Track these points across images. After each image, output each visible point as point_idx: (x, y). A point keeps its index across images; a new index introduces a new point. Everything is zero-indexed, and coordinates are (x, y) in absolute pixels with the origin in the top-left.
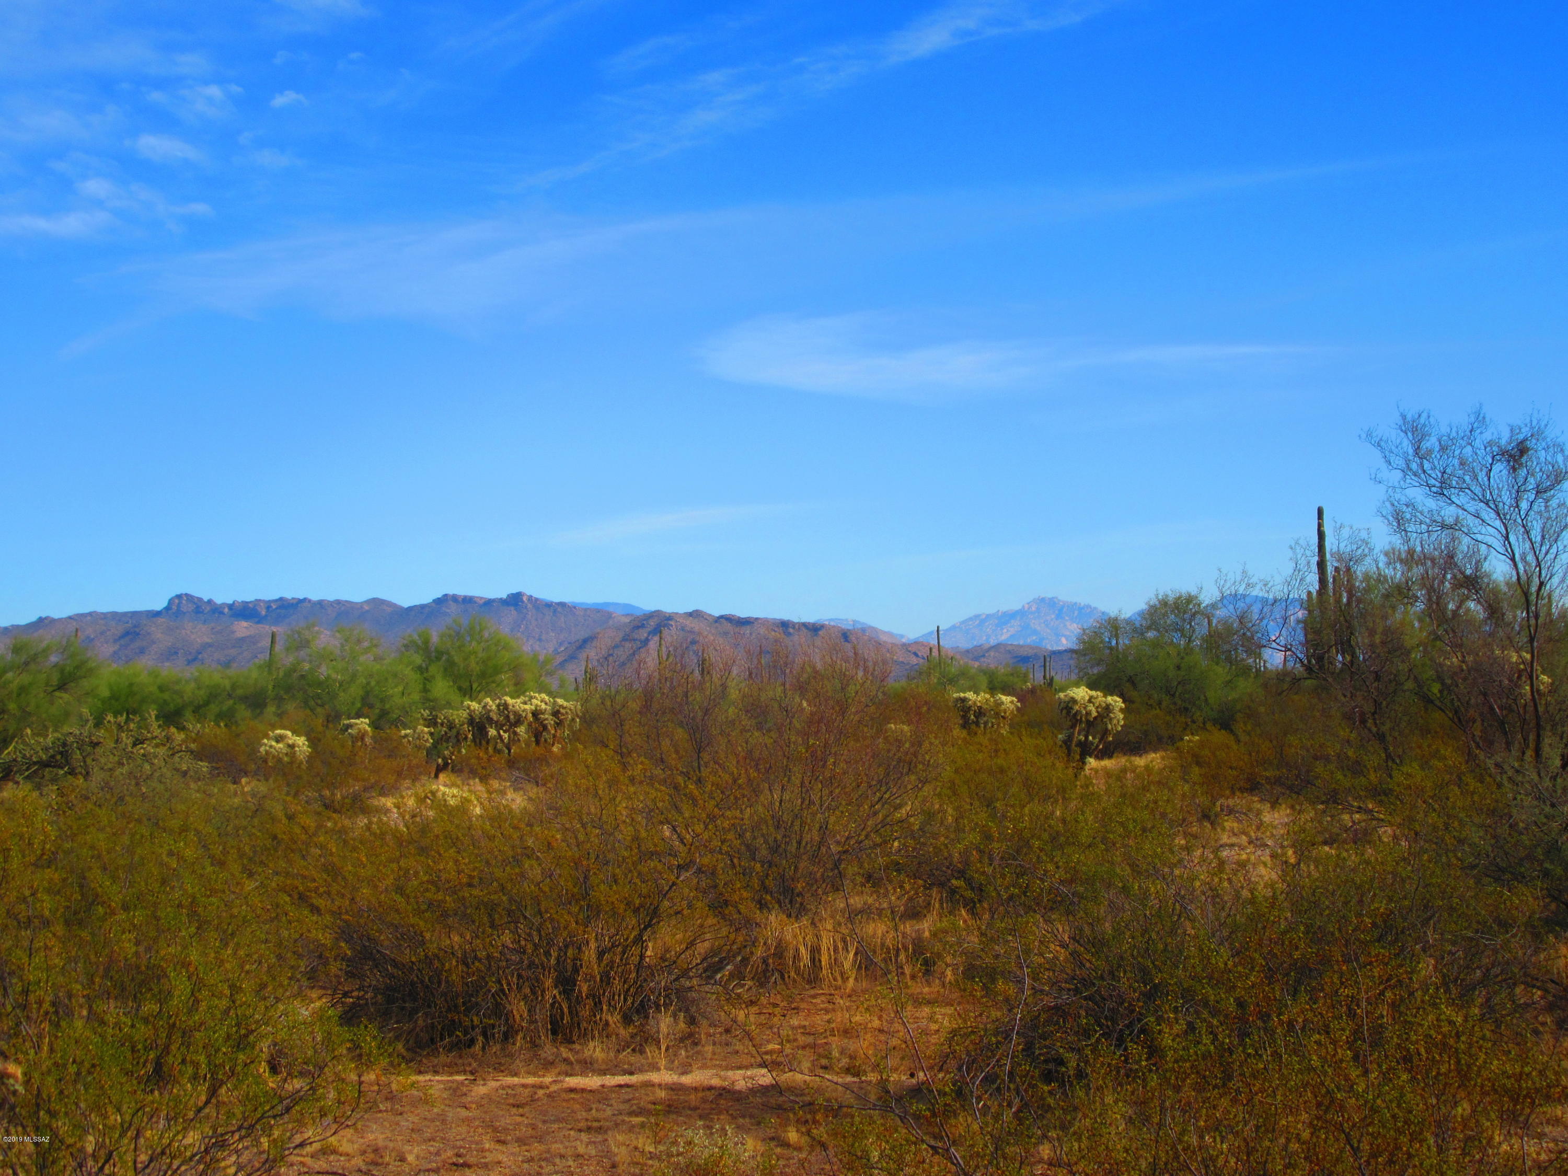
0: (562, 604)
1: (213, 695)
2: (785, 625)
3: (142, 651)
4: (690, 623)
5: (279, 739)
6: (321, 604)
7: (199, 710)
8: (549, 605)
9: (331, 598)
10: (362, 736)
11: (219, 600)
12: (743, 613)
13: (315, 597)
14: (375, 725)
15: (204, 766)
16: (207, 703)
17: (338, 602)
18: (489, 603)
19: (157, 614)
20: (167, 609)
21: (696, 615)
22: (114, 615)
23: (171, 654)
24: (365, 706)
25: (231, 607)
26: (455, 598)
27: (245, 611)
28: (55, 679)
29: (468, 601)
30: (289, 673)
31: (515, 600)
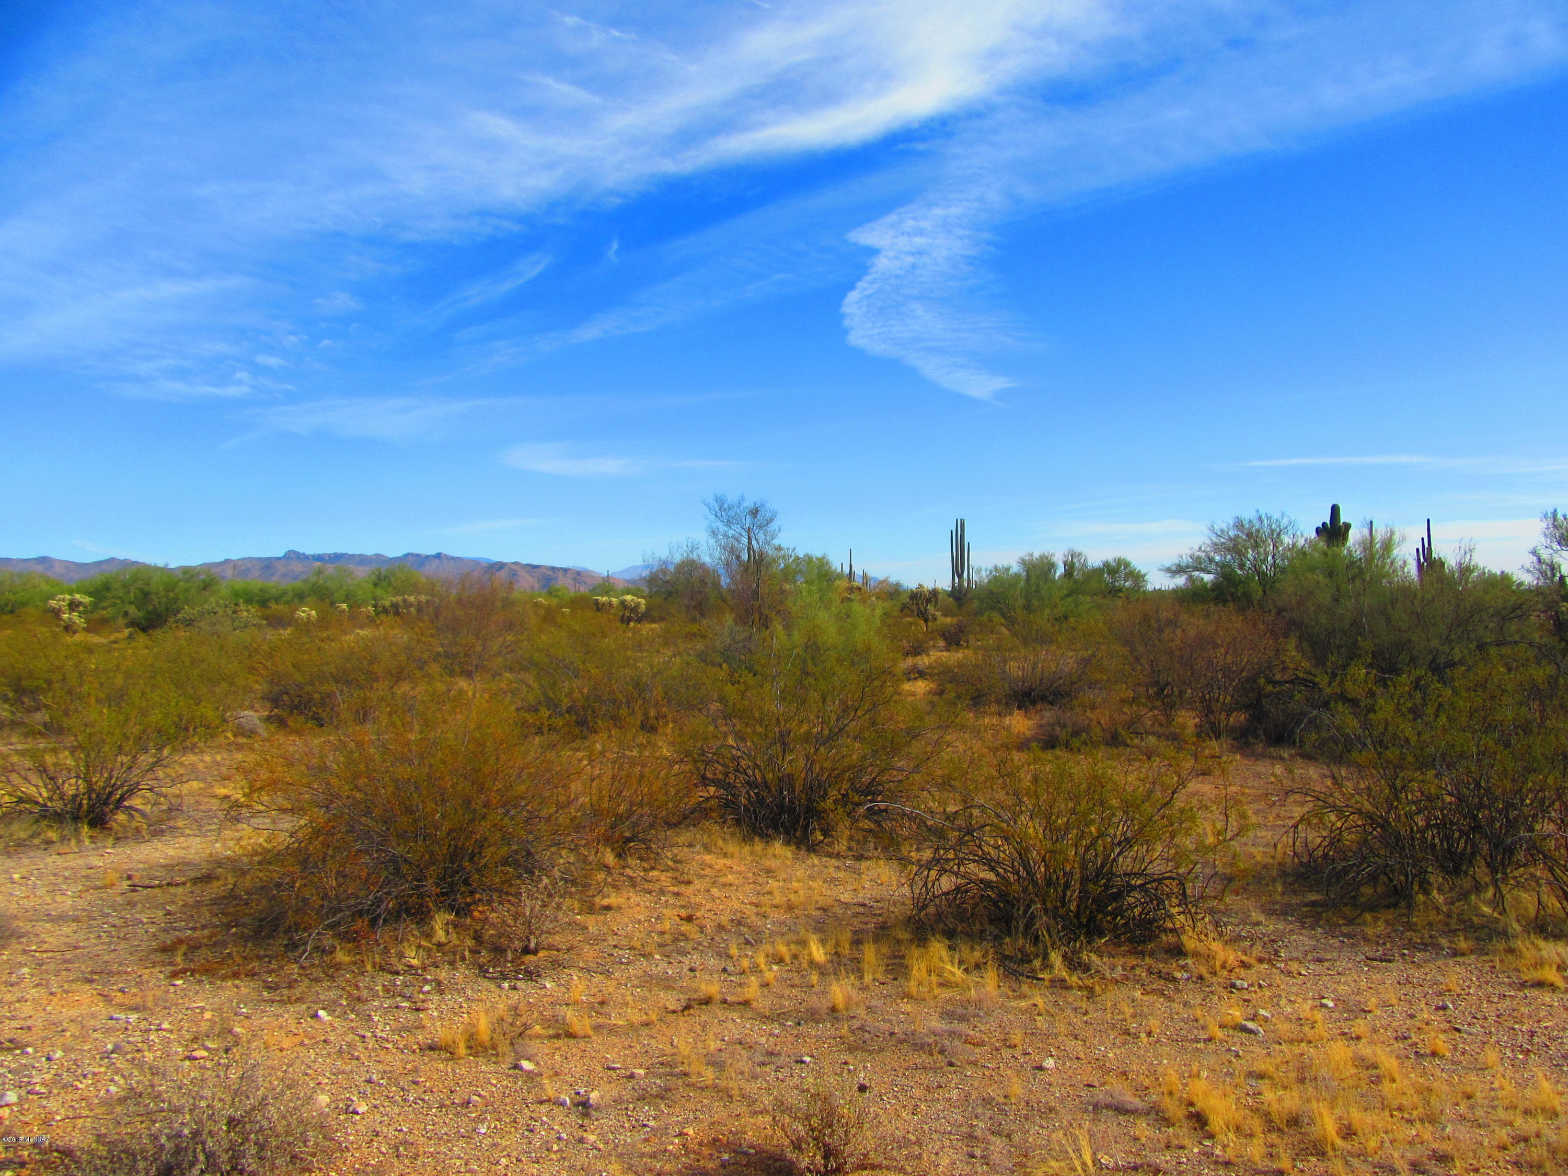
0: (458, 558)
1: (284, 593)
2: (553, 569)
3: (272, 574)
4: (514, 567)
5: (304, 612)
6: (353, 556)
7: (277, 600)
8: (453, 558)
9: (357, 553)
10: (343, 611)
11: (308, 553)
12: (536, 564)
13: (350, 553)
14: (350, 607)
15: (265, 622)
16: (281, 597)
17: (361, 555)
18: (427, 557)
19: (280, 558)
20: (284, 556)
21: (516, 563)
22: (260, 559)
23: (285, 575)
24: (347, 598)
25: (313, 556)
26: (412, 554)
27: (319, 558)
28: (202, 585)
29: (418, 555)
30: (314, 585)
31: (438, 556)
